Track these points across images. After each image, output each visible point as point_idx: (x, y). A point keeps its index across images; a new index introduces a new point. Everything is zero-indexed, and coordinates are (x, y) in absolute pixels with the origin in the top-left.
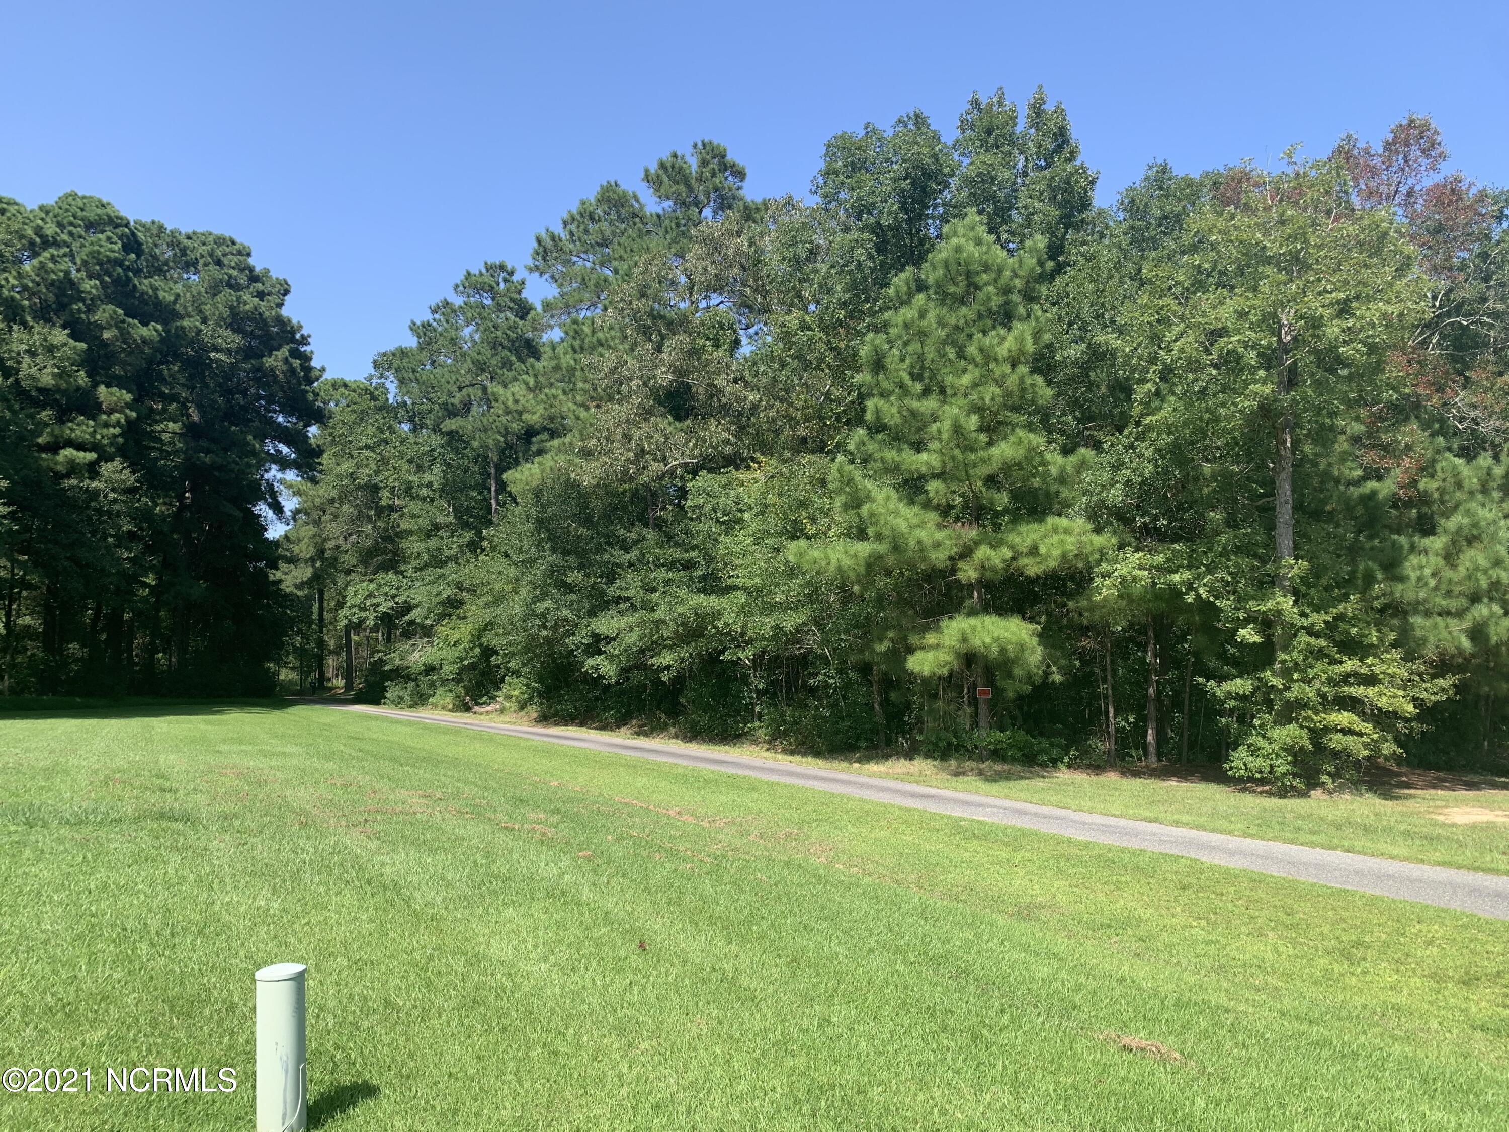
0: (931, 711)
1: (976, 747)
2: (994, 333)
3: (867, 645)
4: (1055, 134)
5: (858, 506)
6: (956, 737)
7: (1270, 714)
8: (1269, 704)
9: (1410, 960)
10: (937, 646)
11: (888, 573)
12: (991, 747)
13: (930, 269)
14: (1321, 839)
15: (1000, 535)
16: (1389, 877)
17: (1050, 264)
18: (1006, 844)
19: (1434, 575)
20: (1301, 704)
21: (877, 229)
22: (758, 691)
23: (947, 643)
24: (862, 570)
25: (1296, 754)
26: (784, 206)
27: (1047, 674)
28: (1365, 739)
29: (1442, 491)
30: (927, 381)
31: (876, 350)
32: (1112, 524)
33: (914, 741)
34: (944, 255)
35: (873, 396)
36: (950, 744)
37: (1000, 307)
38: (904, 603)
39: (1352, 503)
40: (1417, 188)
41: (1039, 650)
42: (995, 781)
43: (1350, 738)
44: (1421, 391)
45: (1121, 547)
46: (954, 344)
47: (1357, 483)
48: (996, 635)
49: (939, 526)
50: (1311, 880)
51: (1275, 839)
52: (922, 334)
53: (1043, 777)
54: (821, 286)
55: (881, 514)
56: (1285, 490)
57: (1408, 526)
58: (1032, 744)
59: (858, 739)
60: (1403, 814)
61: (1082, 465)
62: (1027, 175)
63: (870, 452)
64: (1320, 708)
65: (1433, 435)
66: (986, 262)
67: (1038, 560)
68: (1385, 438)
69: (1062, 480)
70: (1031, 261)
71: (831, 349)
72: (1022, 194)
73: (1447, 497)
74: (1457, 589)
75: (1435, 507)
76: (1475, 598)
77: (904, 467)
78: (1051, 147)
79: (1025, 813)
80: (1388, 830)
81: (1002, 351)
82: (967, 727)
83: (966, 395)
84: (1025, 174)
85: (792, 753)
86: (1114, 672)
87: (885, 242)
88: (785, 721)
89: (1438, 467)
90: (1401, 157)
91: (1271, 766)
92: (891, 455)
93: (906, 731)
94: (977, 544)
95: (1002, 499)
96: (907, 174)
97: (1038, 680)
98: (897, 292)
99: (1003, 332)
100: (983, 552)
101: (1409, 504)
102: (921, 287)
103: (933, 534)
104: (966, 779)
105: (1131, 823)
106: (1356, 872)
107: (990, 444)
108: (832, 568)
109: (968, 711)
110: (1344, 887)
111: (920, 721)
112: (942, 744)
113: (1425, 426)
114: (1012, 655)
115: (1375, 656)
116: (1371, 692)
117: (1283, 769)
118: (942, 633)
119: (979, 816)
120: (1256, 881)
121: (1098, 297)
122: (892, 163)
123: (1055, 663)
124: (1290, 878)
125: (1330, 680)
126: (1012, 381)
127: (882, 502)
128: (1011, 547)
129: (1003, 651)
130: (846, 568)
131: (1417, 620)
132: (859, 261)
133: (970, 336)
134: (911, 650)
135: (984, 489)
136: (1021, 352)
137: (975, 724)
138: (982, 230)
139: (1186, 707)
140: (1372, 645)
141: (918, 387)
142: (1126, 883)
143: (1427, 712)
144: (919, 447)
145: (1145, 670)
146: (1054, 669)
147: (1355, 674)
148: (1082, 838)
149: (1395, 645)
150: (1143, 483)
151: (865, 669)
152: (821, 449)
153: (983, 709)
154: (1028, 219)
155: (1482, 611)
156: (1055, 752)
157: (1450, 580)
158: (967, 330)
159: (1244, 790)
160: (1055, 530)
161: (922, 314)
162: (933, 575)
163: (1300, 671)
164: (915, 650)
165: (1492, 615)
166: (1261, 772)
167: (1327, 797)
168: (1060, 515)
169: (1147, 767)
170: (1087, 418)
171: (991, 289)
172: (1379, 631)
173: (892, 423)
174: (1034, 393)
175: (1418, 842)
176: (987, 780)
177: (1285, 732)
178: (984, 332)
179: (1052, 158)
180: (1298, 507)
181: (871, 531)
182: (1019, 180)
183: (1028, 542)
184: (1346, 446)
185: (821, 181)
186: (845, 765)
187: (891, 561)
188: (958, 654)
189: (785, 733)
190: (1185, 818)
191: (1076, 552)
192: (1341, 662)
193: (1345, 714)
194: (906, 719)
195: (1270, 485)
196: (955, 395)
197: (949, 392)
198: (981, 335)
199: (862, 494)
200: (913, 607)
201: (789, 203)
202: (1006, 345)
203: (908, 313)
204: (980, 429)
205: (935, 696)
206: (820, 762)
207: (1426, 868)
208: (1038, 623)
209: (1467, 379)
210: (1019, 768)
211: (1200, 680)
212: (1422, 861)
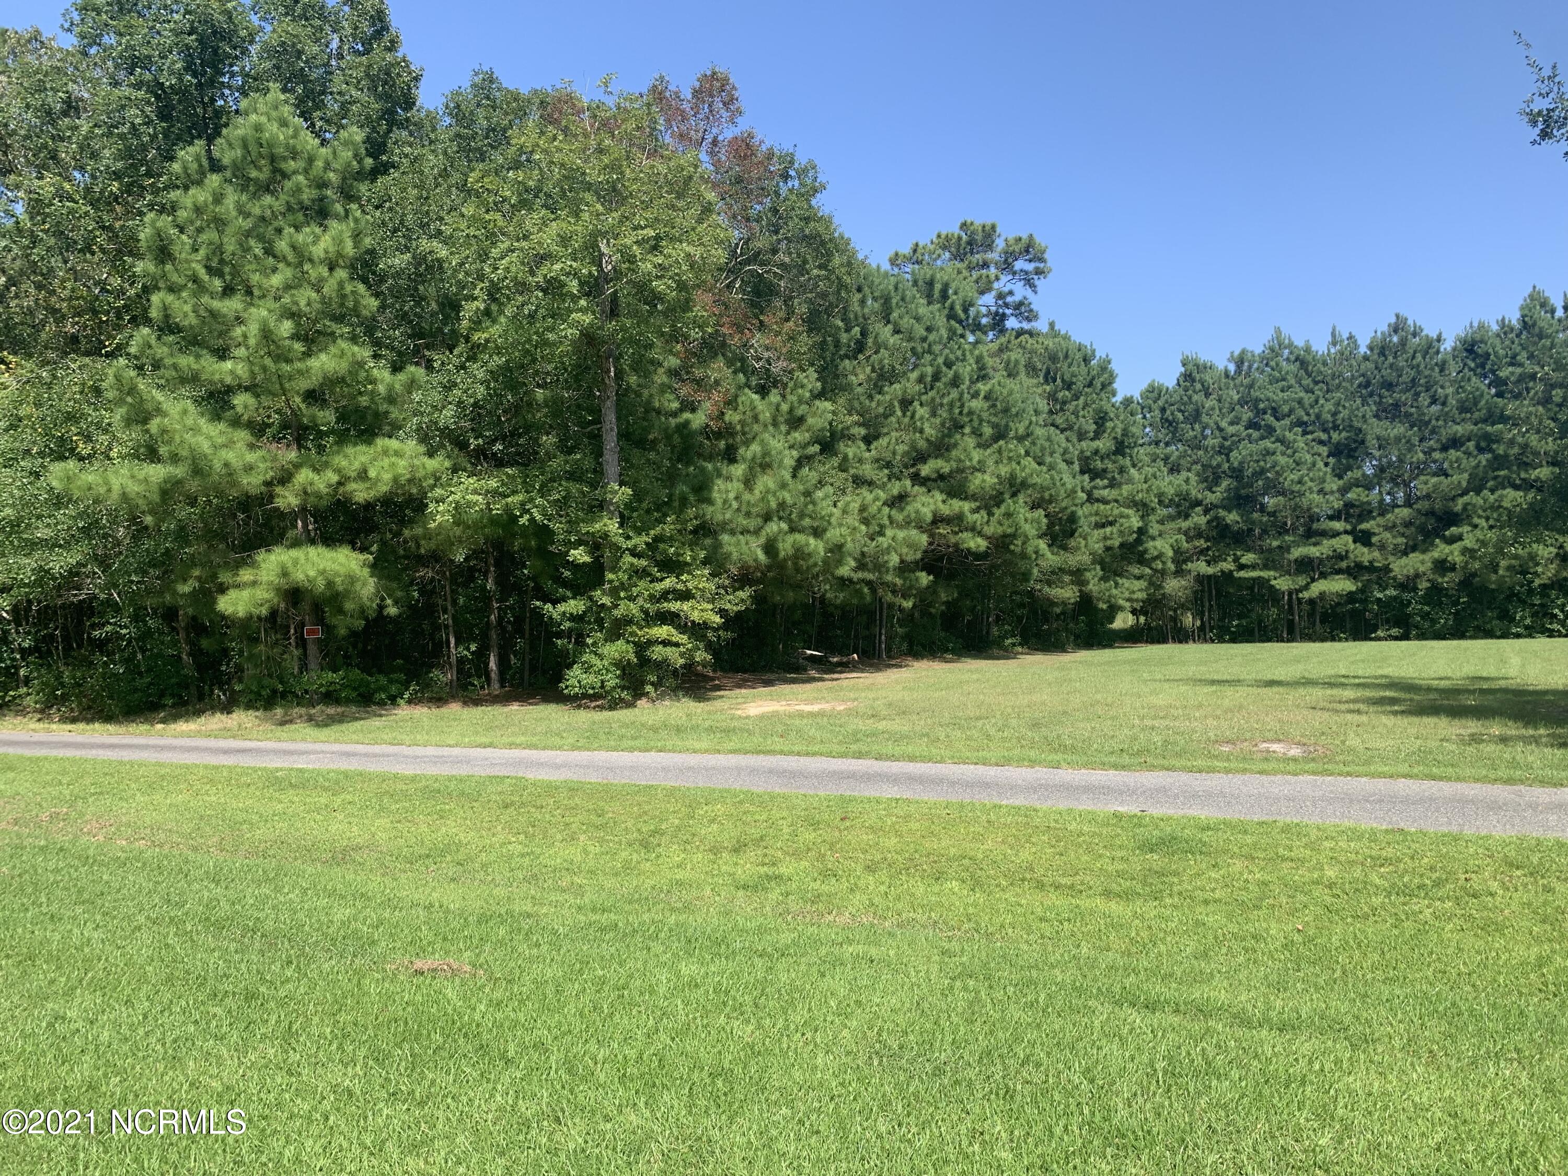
0: (251, 657)
1: (306, 692)
2: (307, 230)
3: (168, 587)
4: (371, 17)
5: (145, 421)
6: (281, 683)
7: (601, 631)
8: (600, 622)
9: (696, 839)
10: (254, 583)
11: (193, 502)
12: (323, 690)
13: (225, 146)
14: (639, 743)
15: (324, 458)
16: (690, 768)
17: (369, 162)
18: (326, 789)
19: (736, 498)
20: (628, 621)
21: (156, 88)
22: (22, 651)
23: (265, 579)
24: (156, 498)
25: (623, 667)
26: (29, 41)
27: (381, 607)
28: (682, 649)
29: (742, 423)
30: (228, 277)
31: (158, 234)
32: (444, 447)
33: (233, 692)
34: (240, 132)
35: (159, 289)
36: (274, 691)
37: (313, 201)
38: (212, 536)
39: (670, 431)
40: (720, 138)
41: (372, 581)
42: (326, 725)
43: (669, 649)
44: (725, 330)
45: (455, 470)
46: (261, 238)
47: (675, 414)
48: (321, 567)
49: (252, 447)
50: (623, 781)
51: (599, 748)
52: (219, 223)
53: (381, 716)
54: (81, 148)
55: (175, 431)
56: (610, 418)
57: (718, 455)
58: (369, 683)
59: (162, 695)
60: (709, 713)
61: (412, 385)
62: (343, 58)
63: (158, 356)
64: (643, 623)
65: (735, 372)
66: (294, 147)
67: (367, 485)
68: (698, 373)
69: (391, 399)
70: (347, 154)
71: (103, 228)
72: (338, 78)
73: (747, 429)
74: (754, 510)
75: (738, 439)
76: (767, 518)
77: (203, 377)
78: (370, 31)
79: (354, 754)
80: (695, 728)
81: (318, 251)
82: (296, 671)
83: (277, 298)
84: (340, 57)
85: (74, 720)
86: (454, 602)
87: (169, 107)
88: (62, 685)
89: (740, 400)
90: (706, 106)
91: (602, 682)
92: (186, 361)
93: (221, 681)
94: (298, 466)
95: (327, 417)
96: (192, 27)
97: (372, 615)
98: (185, 168)
99: (318, 230)
100: (304, 476)
101: (719, 435)
102: (215, 166)
103: (243, 455)
104: (293, 727)
105: (466, 751)
106: (663, 769)
107: (308, 354)
108: (115, 495)
109: (296, 653)
110: (650, 783)
111: (240, 669)
112: (265, 693)
113: (730, 363)
114: (341, 588)
115: (689, 573)
116: (686, 606)
117: (610, 684)
118: (258, 567)
119: (301, 763)
120: (573, 789)
121: (422, 204)
122: (172, 12)
123: (390, 596)
124: (605, 782)
125: (652, 597)
126: (329, 289)
127: (177, 417)
128: (338, 471)
129: (330, 584)
130: (133, 495)
131: (725, 538)
132: (132, 123)
133: (279, 231)
134: (223, 589)
135: (303, 406)
136: (339, 254)
137: (304, 667)
138: (286, 110)
139: (527, 632)
140: (686, 564)
141: (217, 284)
142: (450, 810)
143: (732, 621)
144: (222, 354)
145: (486, 597)
146: (389, 602)
147: (674, 591)
148: (409, 771)
149: (705, 562)
150: (475, 405)
151: (170, 614)
152: (95, 351)
153: (312, 649)
154: (345, 108)
155: (773, 527)
156: (394, 689)
157: (749, 502)
158: (276, 224)
159: (579, 707)
160: (385, 452)
161: (218, 198)
162: (247, 503)
163: (626, 590)
164: (228, 588)
165: (780, 531)
166: (593, 688)
167: (650, 705)
168: (390, 437)
169: (489, 694)
170: (417, 334)
171: (301, 178)
172: (692, 550)
173: (186, 323)
174: (357, 302)
175: (718, 735)
176: (318, 725)
177: (614, 648)
178: (297, 228)
179: (371, 44)
180: (624, 435)
181: (163, 450)
182: (333, 63)
183: (357, 465)
184: (665, 379)
185: (77, 18)
186: (144, 727)
187: (193, 486)
188: (278, 590)
189: (64, 698)
190: (520, 739)
191: (408, 476)
192: (662, 580)
193: (665, 627)
194: (224, 668)
195: (597, 413)
196: (264, 296)
197: (256, 292)
198: (292, 230)
199: (149, 406)
200: (224, 538)
201: (36, 37)
202: (322, 245)
203: (199, 195)
204: (295, 337)
205: (256, 640)
206: (111, 728)
207: (721, 757)
208: (372, 554)
209: (761, 322)
210: (354, 709)
211: (538, 603)
212: (719, 752)
